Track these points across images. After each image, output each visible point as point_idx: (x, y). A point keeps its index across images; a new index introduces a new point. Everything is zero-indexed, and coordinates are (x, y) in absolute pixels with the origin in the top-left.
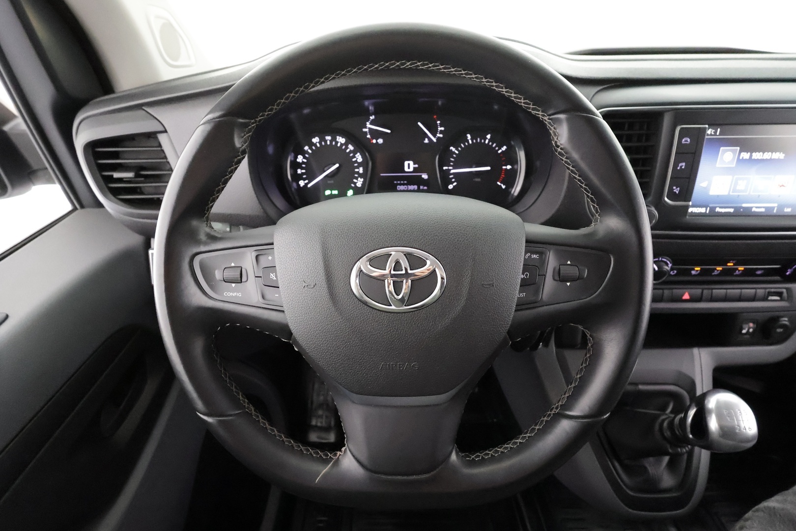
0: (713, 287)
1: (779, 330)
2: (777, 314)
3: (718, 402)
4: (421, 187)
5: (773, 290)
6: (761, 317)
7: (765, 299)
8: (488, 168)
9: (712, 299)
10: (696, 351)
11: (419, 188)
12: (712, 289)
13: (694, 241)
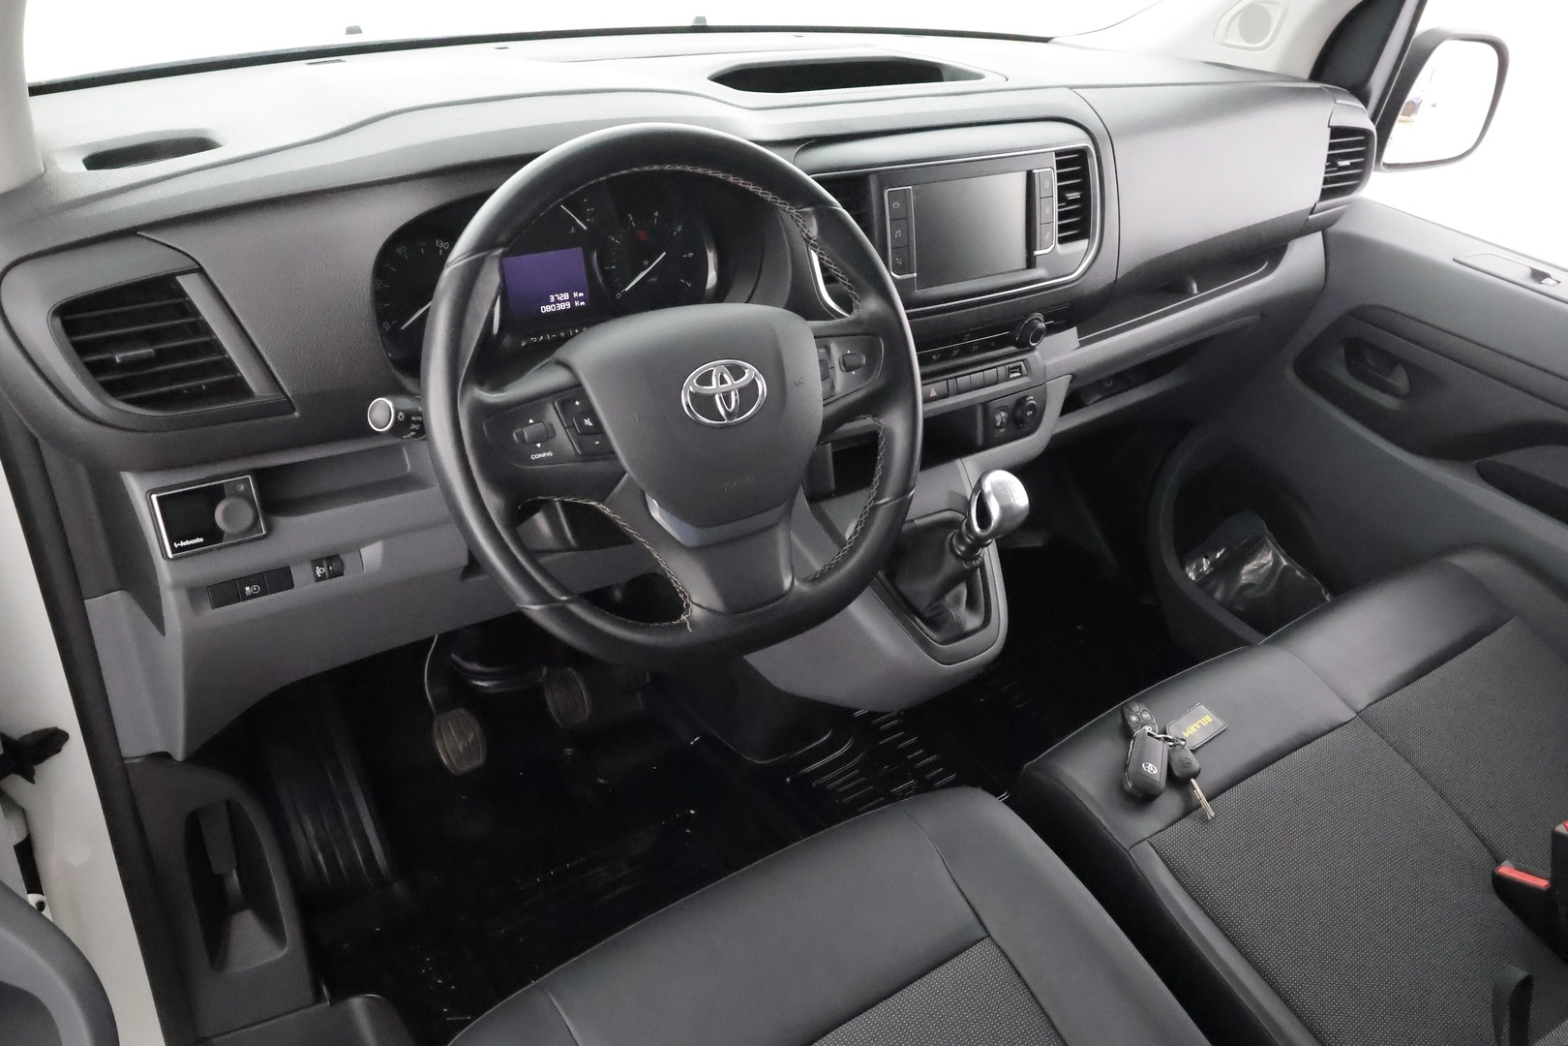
0: (956, 374)
1: (1029, 413)
2: (1022, 394)
3: (992, 484)
4: (575, 295)
5: (1011, 365)
6: (1009, 401)
7: (1008, 379)
8: (664, 253)
9: (960, 392)
10: (958, 462)
11: (571, 296)
12: (956, 377)
13: (930, 317)
